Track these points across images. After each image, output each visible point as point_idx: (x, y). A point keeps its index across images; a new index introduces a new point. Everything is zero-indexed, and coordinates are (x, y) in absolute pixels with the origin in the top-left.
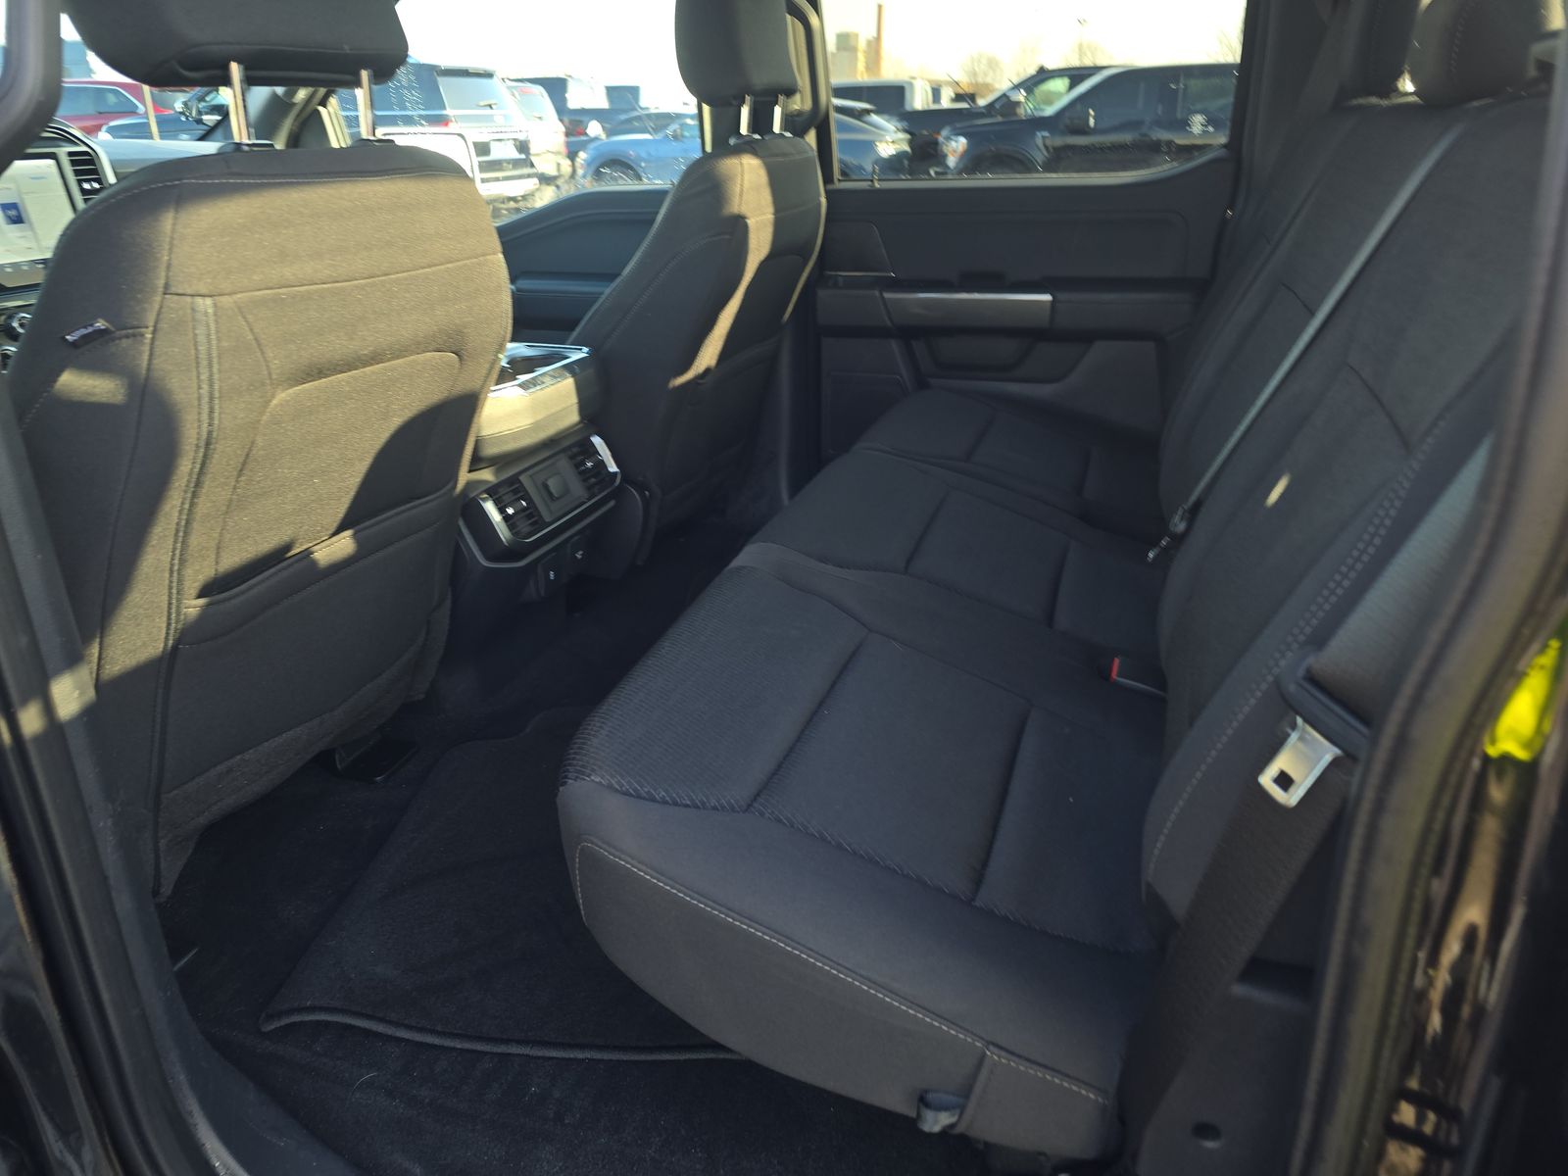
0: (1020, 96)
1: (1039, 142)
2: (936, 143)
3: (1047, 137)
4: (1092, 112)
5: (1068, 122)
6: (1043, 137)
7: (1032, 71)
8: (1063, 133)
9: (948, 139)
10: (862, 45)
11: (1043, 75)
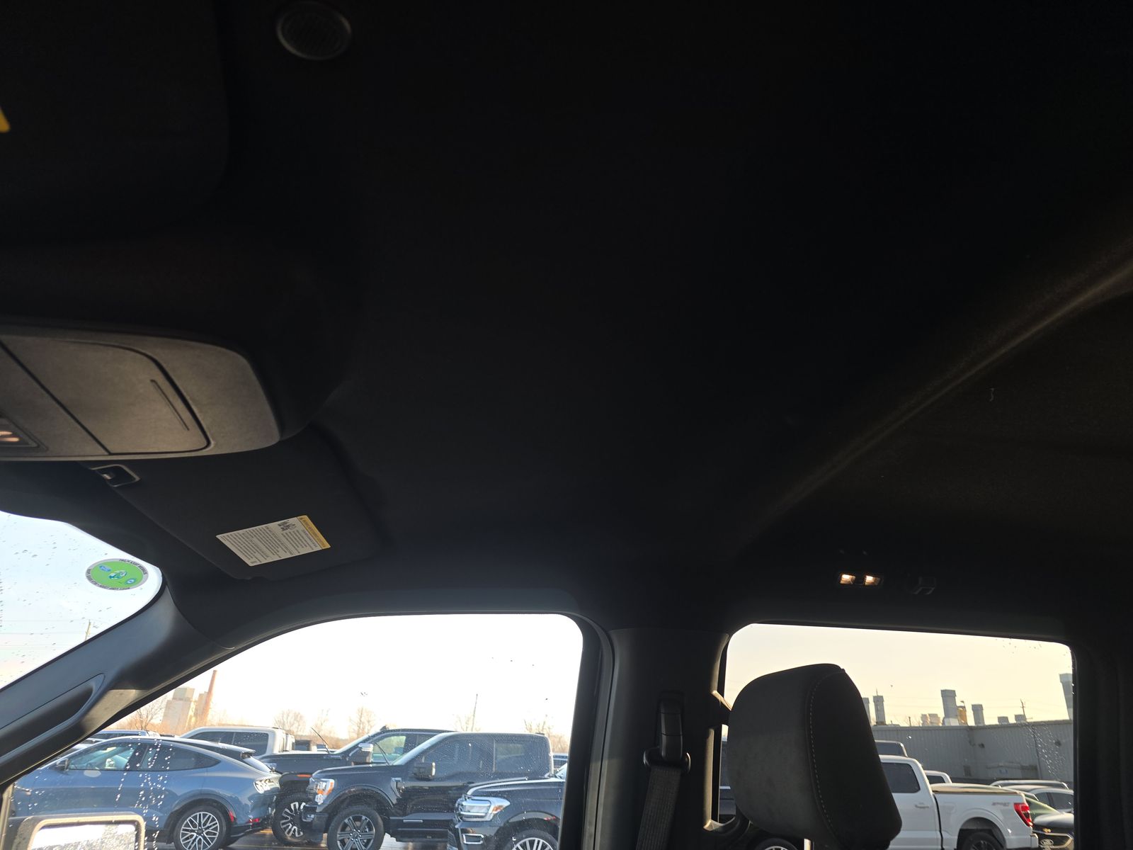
0: (370, 748)
1: (393, 785)
2: (307, 782)
3: (399, 781)
4: (434, 764)
5: (416, 770)
6: (397, 782)
7: (378, 730)
8: (411, 779)
9: (318, 779)
10: (196, 697)
11: (385, 733)
